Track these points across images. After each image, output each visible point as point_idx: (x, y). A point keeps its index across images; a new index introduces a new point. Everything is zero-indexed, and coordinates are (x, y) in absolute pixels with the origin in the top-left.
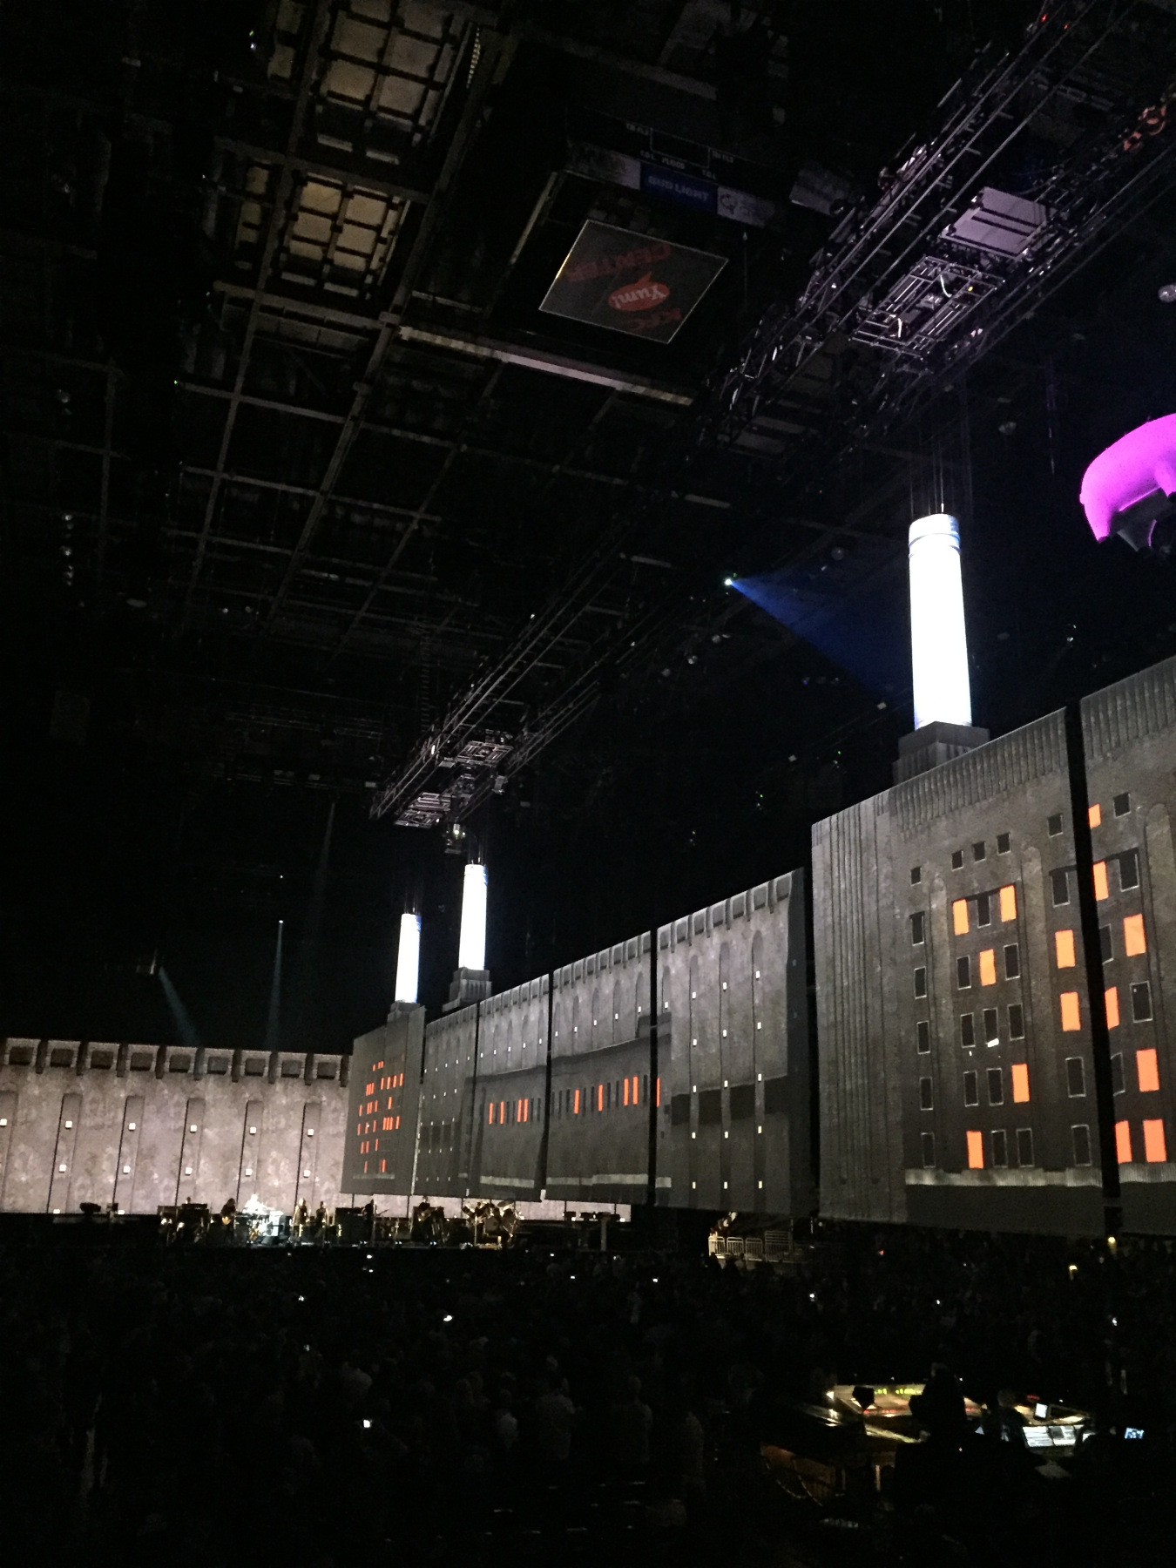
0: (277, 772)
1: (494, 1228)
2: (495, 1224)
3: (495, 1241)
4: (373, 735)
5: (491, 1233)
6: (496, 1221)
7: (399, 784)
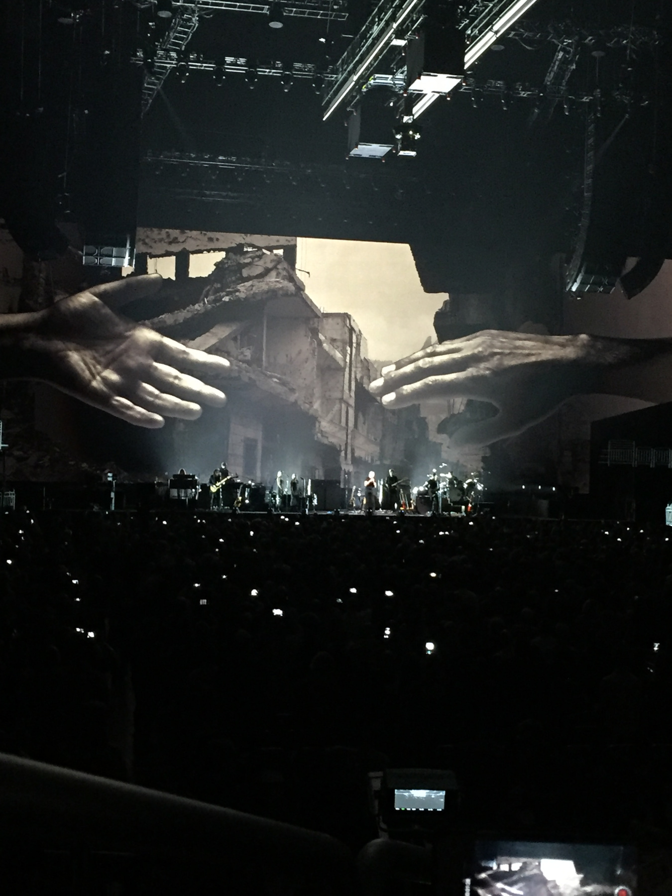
0: (229, 59)
1: (458, 499)
2: (459, 495)
3: (459, 510)
4: (322, 15)
5: (455, 503)
6: (458, 491)
7: (351, 66)
